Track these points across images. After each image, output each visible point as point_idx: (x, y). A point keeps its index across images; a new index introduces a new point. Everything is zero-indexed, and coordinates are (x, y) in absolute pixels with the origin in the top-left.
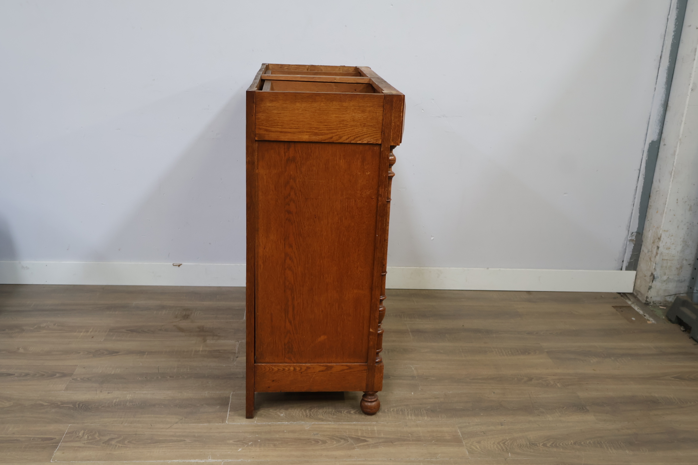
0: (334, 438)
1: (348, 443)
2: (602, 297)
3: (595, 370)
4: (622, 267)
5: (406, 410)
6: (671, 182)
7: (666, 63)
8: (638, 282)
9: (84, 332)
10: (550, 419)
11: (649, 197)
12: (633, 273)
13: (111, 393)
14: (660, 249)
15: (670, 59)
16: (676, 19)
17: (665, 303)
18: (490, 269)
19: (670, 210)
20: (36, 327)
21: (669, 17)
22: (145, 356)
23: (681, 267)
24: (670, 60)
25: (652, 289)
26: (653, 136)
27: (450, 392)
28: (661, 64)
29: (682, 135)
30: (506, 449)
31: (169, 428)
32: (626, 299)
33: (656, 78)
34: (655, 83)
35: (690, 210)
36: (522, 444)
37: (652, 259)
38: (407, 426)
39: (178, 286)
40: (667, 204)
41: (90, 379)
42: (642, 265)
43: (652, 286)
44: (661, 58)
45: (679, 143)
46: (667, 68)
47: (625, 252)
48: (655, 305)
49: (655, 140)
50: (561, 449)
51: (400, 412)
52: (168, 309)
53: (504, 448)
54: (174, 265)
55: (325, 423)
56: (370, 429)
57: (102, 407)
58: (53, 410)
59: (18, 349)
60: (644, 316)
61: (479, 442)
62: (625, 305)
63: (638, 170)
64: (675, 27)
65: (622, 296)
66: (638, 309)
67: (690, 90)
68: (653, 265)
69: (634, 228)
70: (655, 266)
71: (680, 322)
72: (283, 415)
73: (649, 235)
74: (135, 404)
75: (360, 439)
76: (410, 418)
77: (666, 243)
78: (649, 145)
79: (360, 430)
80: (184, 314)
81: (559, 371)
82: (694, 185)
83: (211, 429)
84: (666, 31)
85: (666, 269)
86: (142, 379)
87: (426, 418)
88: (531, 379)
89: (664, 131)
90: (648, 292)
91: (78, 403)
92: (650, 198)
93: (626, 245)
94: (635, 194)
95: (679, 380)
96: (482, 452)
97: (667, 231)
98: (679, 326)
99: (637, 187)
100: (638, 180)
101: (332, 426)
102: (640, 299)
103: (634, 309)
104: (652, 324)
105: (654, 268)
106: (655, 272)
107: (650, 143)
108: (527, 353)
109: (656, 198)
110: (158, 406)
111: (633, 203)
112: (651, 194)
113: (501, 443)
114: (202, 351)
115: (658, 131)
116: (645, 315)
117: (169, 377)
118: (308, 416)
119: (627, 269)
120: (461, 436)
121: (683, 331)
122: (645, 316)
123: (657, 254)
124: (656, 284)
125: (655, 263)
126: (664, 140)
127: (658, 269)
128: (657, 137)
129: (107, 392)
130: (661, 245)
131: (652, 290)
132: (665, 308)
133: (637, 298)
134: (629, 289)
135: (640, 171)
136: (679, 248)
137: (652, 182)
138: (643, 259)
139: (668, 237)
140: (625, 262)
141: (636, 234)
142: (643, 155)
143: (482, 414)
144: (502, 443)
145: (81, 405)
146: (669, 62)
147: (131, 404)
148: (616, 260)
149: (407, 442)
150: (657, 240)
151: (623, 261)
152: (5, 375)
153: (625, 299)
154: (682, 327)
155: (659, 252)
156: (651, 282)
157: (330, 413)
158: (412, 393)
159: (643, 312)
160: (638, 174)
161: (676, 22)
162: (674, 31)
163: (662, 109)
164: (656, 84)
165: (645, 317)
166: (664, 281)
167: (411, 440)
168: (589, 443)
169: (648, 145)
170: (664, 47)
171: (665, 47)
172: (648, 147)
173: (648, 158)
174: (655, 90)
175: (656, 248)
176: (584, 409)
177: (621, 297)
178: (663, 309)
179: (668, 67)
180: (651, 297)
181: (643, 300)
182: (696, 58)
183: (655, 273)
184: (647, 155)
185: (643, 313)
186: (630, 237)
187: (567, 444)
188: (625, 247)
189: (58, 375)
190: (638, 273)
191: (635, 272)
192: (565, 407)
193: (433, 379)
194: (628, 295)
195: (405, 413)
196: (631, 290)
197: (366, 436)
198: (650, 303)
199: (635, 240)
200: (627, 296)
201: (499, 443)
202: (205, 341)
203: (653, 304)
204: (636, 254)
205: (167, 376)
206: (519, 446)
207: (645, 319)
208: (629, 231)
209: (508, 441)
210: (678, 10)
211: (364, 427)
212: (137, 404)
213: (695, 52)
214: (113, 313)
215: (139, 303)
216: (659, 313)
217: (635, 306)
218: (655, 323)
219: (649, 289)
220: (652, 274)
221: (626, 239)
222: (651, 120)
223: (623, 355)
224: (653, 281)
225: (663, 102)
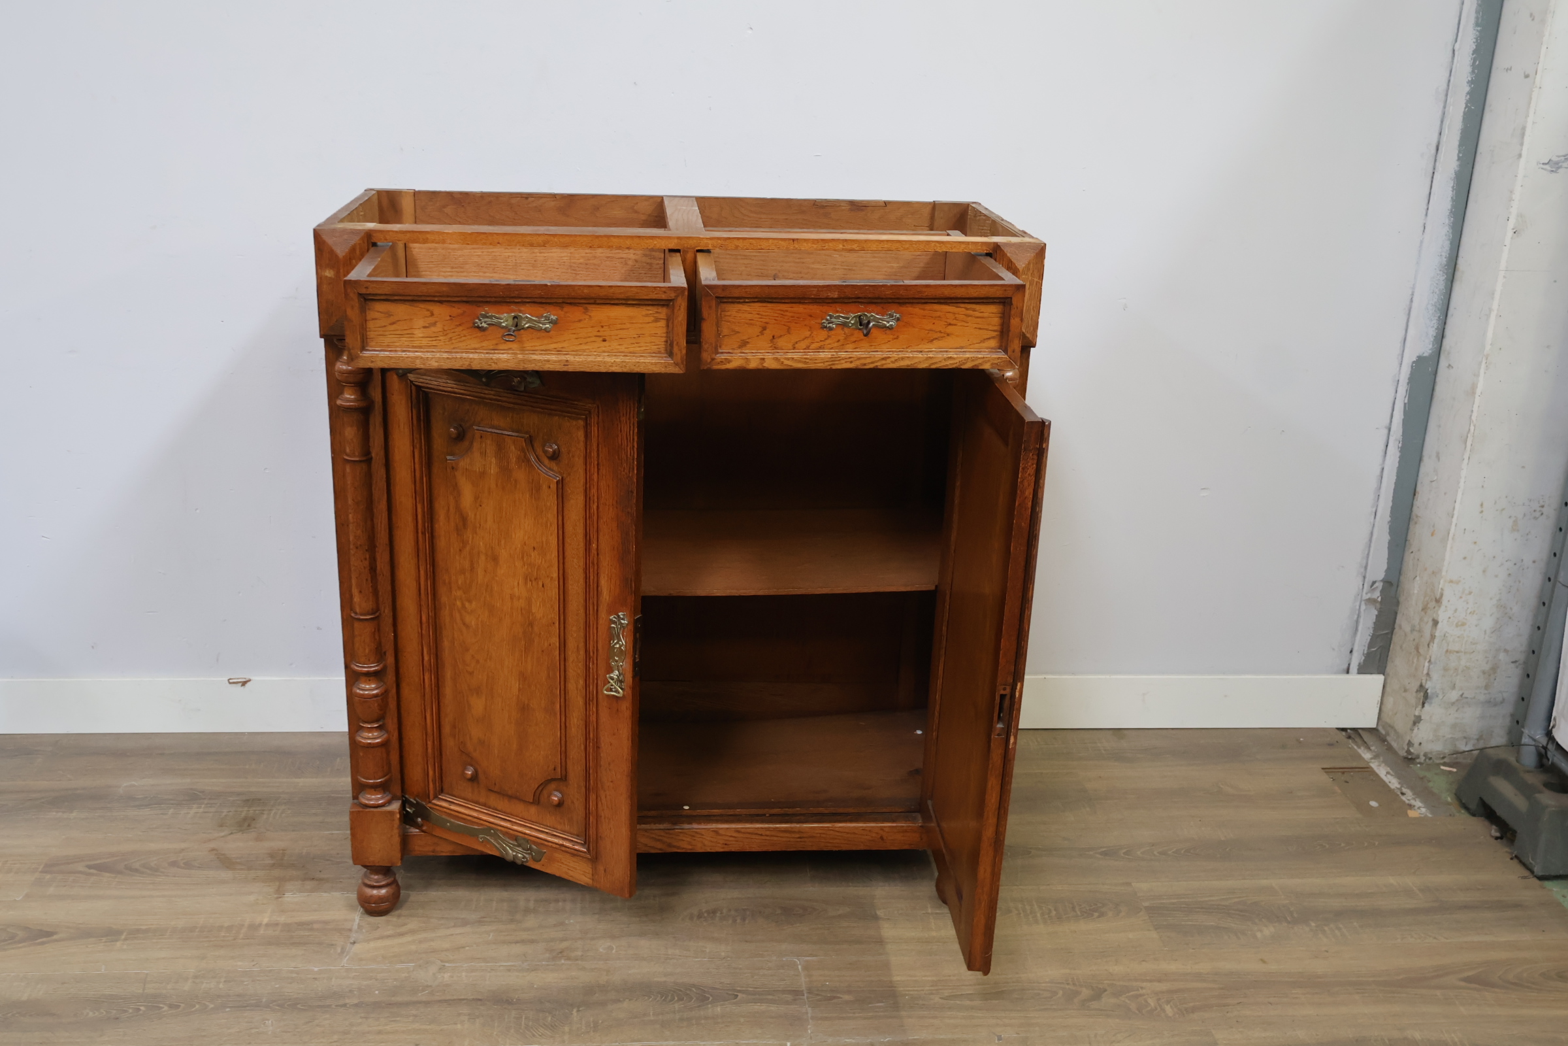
2: (1300, 742)
3: (1263, 961)
4: (1349, 665)
6: (1466, 461)
7: (1450, 162)
8: (1390, 701)
11: (1415, 495)
12: (1378, 680)
14: (1440, 625)
15: (1459, 152)
16: (1474, 52)
17: (1454, 756)
19: (1465, 529)
21: (1457, 46)
22: (118, 944)
23: (1494, 669)
24: (1461, 155)
25: (1422, 721)
26: (1420, 345)
28: (1437, 164)
29: (1491, 344)
32: (1359, 748)
33: (1427, 201)
34: (1425, 213)
35: (1515, 528)
37: (1421, 651)
39: (243, 734)
40: (1455, 517)
42: (1398, 662)
43: (1423, 717)
44: (1437, 150)
45: (1483, 365)
46: (1453, 175)
47: (1357, 629)
48: (1431, 761)
49: (1426, 355)
52: (206, 801)
54: (231, 681)
60: (1400, 795)
62: (1354, 764)
63: (1386, 428)
64: (1473, 72)
65: (1349, 737)
66: (1388, 773)
67: (1510, 233)
68: (1424, 666)
69: (1379, 570)
70: (1429, 669)
71: (1488, 813)
73: (1414, 590)
77: (1456, 610)
78: (1412, 367)
80: (243, 814)
81: (1175, 966)
82: (1523, 467)
84: (1449, 81)
85: (1457, 675)
86: (97, 1014)
88: (1098, 994)
89: (1448, 332)
90: (1412, 730)
92: (1416, 497)
93: (1357, 612)
94: (1379, 488)
95: (1477, 986)
97: (1458, 582)
98: (1487, 823)
99: (1383, 469)
100: (1386, 453)
102: (1394, 745)
103: (1377, 775)
104: (1420, 821)
105: (1425, 672)
106: (1428, 682)
107: (1414, 362)
108: (1096, 914)
109: (1429, 499)
111: (1374, 510)
112: (1418, 489)
114: (267, 925)
115: (1432, 332)
116: (1404, 790)
117: (166, 1008)
119: (1362, 670)
121: (1497, 838)
122: (1403, 794)
124: (1433, 712)
125: (1428, 660)
126: (1449, 353)
127: (1435, 676)
128: (1431, 346)
130: (1443, 615)
131: (1421, 725)
132: (1455, 770)
133: (1386, 744)
134: (1368, 720)
135: (1389, 430)
136: (1488, 623)
137: (1420, 460)
138: (1401, 647)
139: (1461, 597)
140: (1355, 653)
141: (1382, 584)
142: (1396, 392)
146: (1459, 159)
148: (1333, 649)
150: (1433, 604)
151: (1351, 652)
153: (1355, 747)
154: (1494, 827)
155: (1437, 634)
156: (1420, 706)
159: (1399, 783)
160: (1385, 438)
161: (1474, 60)
162: (1470, 82)
163: (1444, 278)
164: (1426, 215)
165: (1403, 798)
166: (1453, 704)
169: (1410, 369)
170: (1444, 123)
171: (1447, 123)
172: (1409, 373)
173: (1409, 400)
174: (1424, 231)
175: (1430, 623)
177: (1346, 740)
178: (1450, 772)
179: (1456, 173)
180: (1420, 744)
181: (1400, 747)
182: (1524, 153)
183: (1428, 685)
184: (1407, 391)
185: (1399, 786)
186: (1366, 594)
188: (1356, 617)
190: (1388, 681)
191: (1381, 678)
193: (847, 997)
194: (1365, 736)
196: (1372, 723)
198: (1418, 757)
199: (1379, 599)
200: (1361, 737)
202: (280, 892)
203: (1425, 760)
204: (1384, 632)
205: (161, 1005)
207: (1403, 802)
210: (1479, 29)
213: (1523, 135)
214: (65, 816)
215: (136, 784)
216: (1442, 786)
217: (1379, 766)
218: (1430, 816)
219: (1415, 723)
220: (1421, 687)
221: (1360, 597)
222: (1415, 305)
223: (1340, 914)
224: (1423, 704)
225: (1444, 261)
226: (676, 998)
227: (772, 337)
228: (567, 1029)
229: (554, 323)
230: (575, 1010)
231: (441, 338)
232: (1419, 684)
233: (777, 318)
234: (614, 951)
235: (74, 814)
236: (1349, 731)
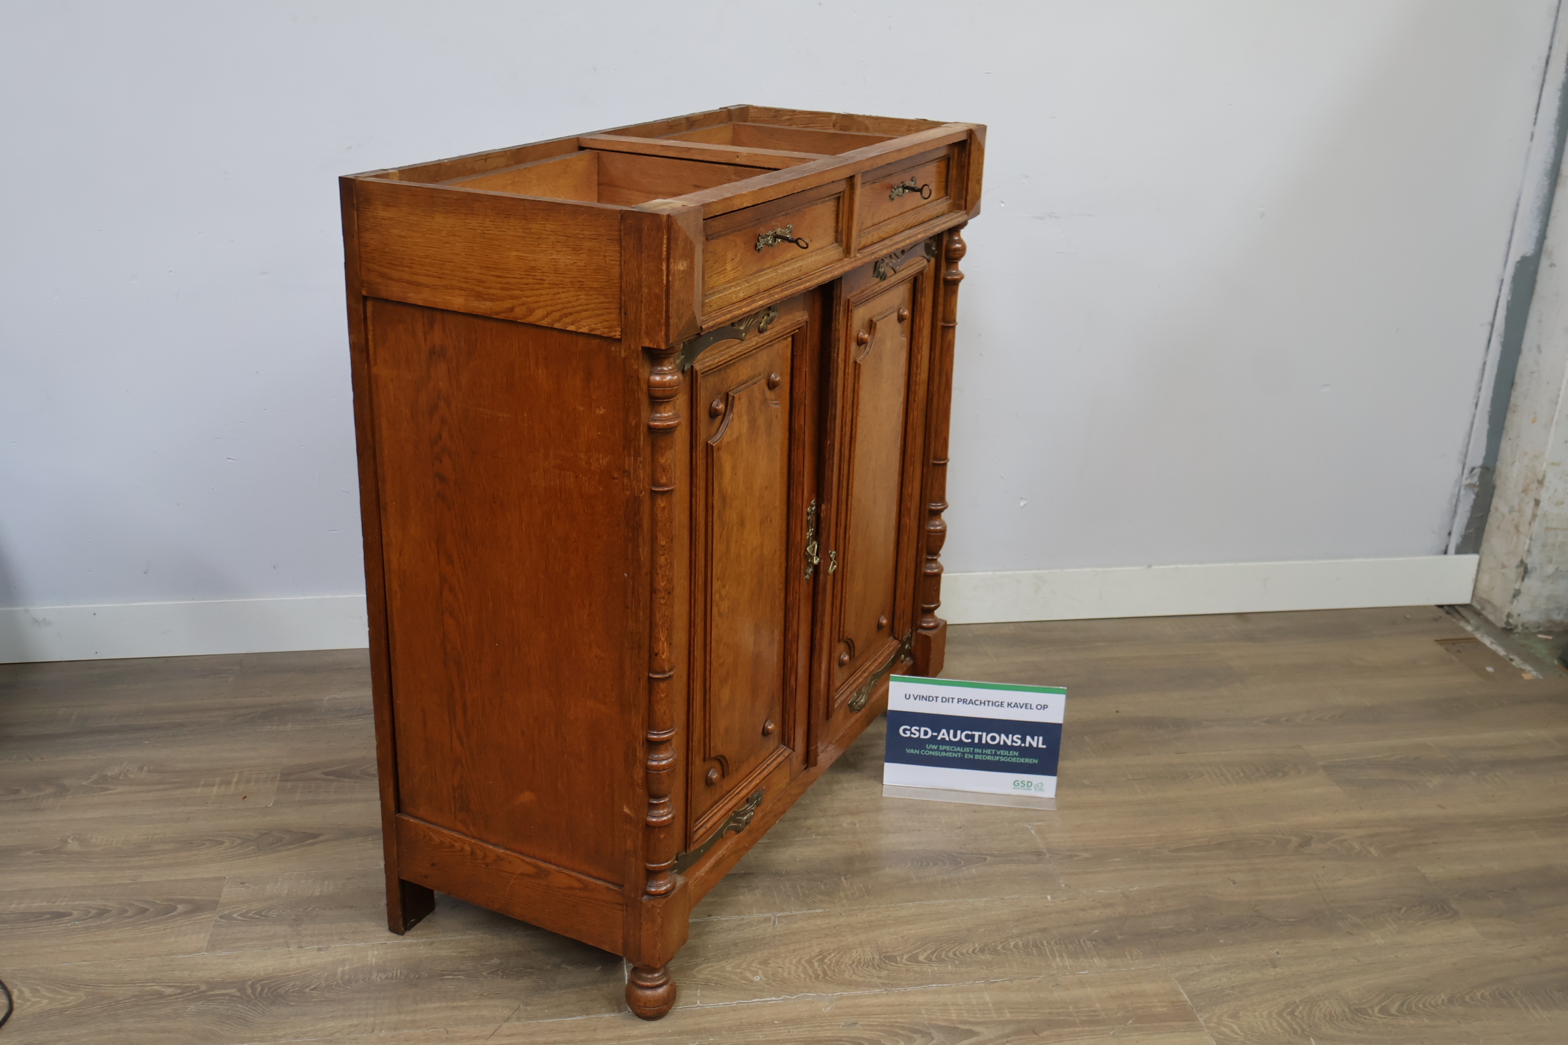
0: (897, 1030)
1: (934, 1042)
2: (1405, 617)
3: (1443, 807)
4: (1447, 546)
5: (1045, 943)
7: (1558, 73)
8: (1485, 580)
9: (220, 784)
10: (1378, 942)
11: (1513, 385)
12: (1472, 560)
13: (327, 949)
14: (1541, 504)
17: (1548, 625)
18: (1154, 567)
20: (94, 777)
25: (1521, 595)
26: (1523, 246)
27: (1133, 887)
28: (1548, 76)
30: (1303, 1030)
31: (492, 1035)
32: (1460, 621)
33: (1535, 111)
34: (1533, 121)
36: (1333, 1012)
37: (1521, 529)
38: (1057, 985)
40: (1559, 403)
41: (263, 913)
42: (1495, 540)
43: (1522, 591)
44: (1547, 63)
47: (1455, 512)
48: (1528, 631)
49: (1529, 255)
50: (1426, 1021)
51: (1032, 949)
53: (1296, 1027)
55: (866, 993)
56: (974, 1002)
57: (312, 990)
58: (192, 1007)
59: (64, 841)
61: (1234, 1016)
62: (1462, 636)
63: (1490, 323)
65: (1448, 613)
66: (1492, 643)
68: (1525, 543)
69: (1477, 457)
70: (1530, 545)
72: (761, 979)
73: (1512, 474)
74: (392, 976)
75: (958, 1028)
76: (1061, 965)
77: (1555, 491)
78: (1516, 267)
79: (953, 1004)
81: (1364, 815)
83: (595, 1030)
85: (1554, 551)
87: (1096, 961)
88: (1306, 842)
89: (1549, 234)
90: (1511, 602)
91: (250, 982)
92: (1514, 387)
93: (1456, 497)
94: (1481, 381)
96: (1249, 1040)
97: (1559, 464)
99: (1485, 363)
100: (1489, 346)
101: (884, 1000)
102: (1491, 618)
103: (1484, 645)
104: (1534, 682)
105: (1526, 548)
106: (1529, 557)
107: (1518, 262)
108: (1280, 774)
109: (1529, 389)
110: (451, 977)
111: (1475, 401)
112: (1517, 379)
113: (1285, 1014)
115: (1535, 233)
116: (1512, 657)
118: (821, 977)
119: (1460, 550)
120: (1190, 1003)
122: (1512, 660)
123: (1534, 516)
124: (1532, 585)
125: (1529, 537)
126: (1551, 252)
127: (1535, 551)
128: (1533, 246)
129: (316, 947)
130: (1544, 496)
131: (1520, 598)
132: (1550, 638)
133: (1482, 617)
134: (1465, 598)
135: (1492, 325)
137: (1519, 353)
138: (1498, 528)
139: (1561, 478)
140: (1454, 534)
141: (1480, 470)
142: (1500, 290)
143: (1222, 941)
144: (1287, 1014)
145: (259, 989)
147: (383, 976)
148: (1432, 533)
149: (1071, 1029)
150: (1536, 485)
151: (1450, 534)
152: (46, 916)
153: (1457, 622)
155: (1539, 512)
156: (1520, 580)
157: (871, 963)
158: (1049, 897)
159: (1506, 651)
160: (1488, 335)
163: (1547, 183)
164: (1535, 124)
165: (1513, 663)
166: (1549, 577)
167: (1077, 1021)
168: (1483, 997)
169: (1514, 267)
170: (1555, 37)
171: (1557, 37)
172: (1513, 271)
173: (1512, 297)
174: (1531, 141)
175: (1532, 504)
176: (1446, 908)
177: (1447, 616)
178: (1546, 640)
180: (1519, 615)
181: (1498, 620)
183: (1528, 561)
184: (1510, 289)
186: (1466, 479)
187: (1434, 1004)
188: (1454, 502)
189: (181, 908)
190: (1484, 560)
191: (1476, 557)
192: (1404, 908)
193: (1085, 855)
194: (1462, 611)
195: (1045, 949)
196: (1466, 599)
197: (972, 1020)
198: (1516, 627)
199: (1478, 484)
200: (1459, 613)
201: (1280, 1014)
203: (1523, 630)
204: (1479, 515)
206: (1328, 1019)
207: (1514, 667)
208: (1464, 465)
209: (1301, 1008)
211: (960, 995)
212: (399, 974)
214: (281, 728)
215: (338, 697)
216: (1542, 651)
217: (1482, 636)
218: (1541, 677)
219: (1515, 596)
220: (1522, 564)
221: (1460, 482)
222: (1521, 209)
223: (1495, 764)
224: (1523, 579)
225: (1549, 166)
226: (931, 864)
228: (842, 894)
230: (843, 879)
232: (1519, 559)
234: (857, 825)
235: (289, 727)
236: (1446, 607)
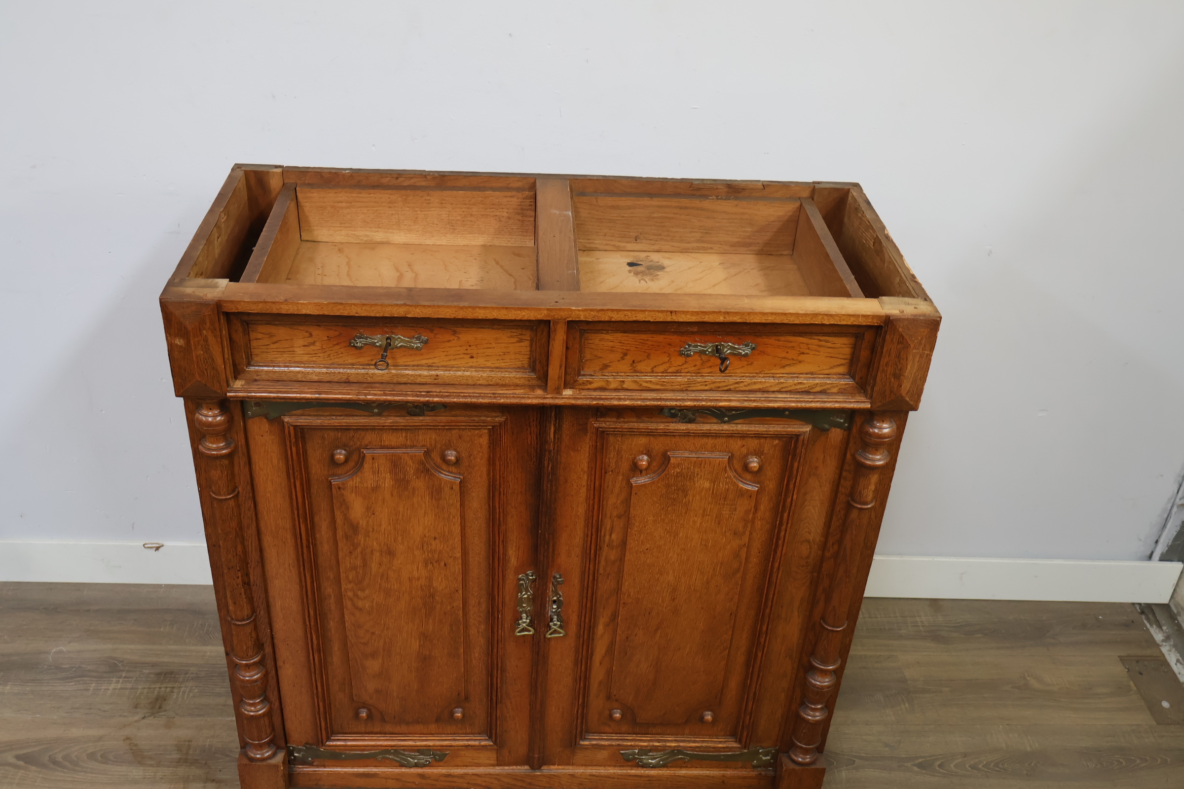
4: (1153, 552)
12: (1176, 567)
32: (1152, 627)
47: (1164, 526)
62: (1148, 652)
65: (1144, 614)
66: (1178, 661)
93: (1168, 512)
103: (1168, 665)
119: (1165, 558)
133: (1175, 622)
134: (1163, 599)
140: (1160, 544)
148: (1139, 540)
151: (1157, 542)
153: (1148, 624)
186: (1179, 499)
188: (1165, 516)
191: (1180, 565)
194: (1157, 612)
208: (1181, 485)
217: (1169, 650)
221: (1173, 500)
227: (632, 362)
229: (426, 342)
231: (320, 355)
233: (637, 346)
236: (1144, 607)
